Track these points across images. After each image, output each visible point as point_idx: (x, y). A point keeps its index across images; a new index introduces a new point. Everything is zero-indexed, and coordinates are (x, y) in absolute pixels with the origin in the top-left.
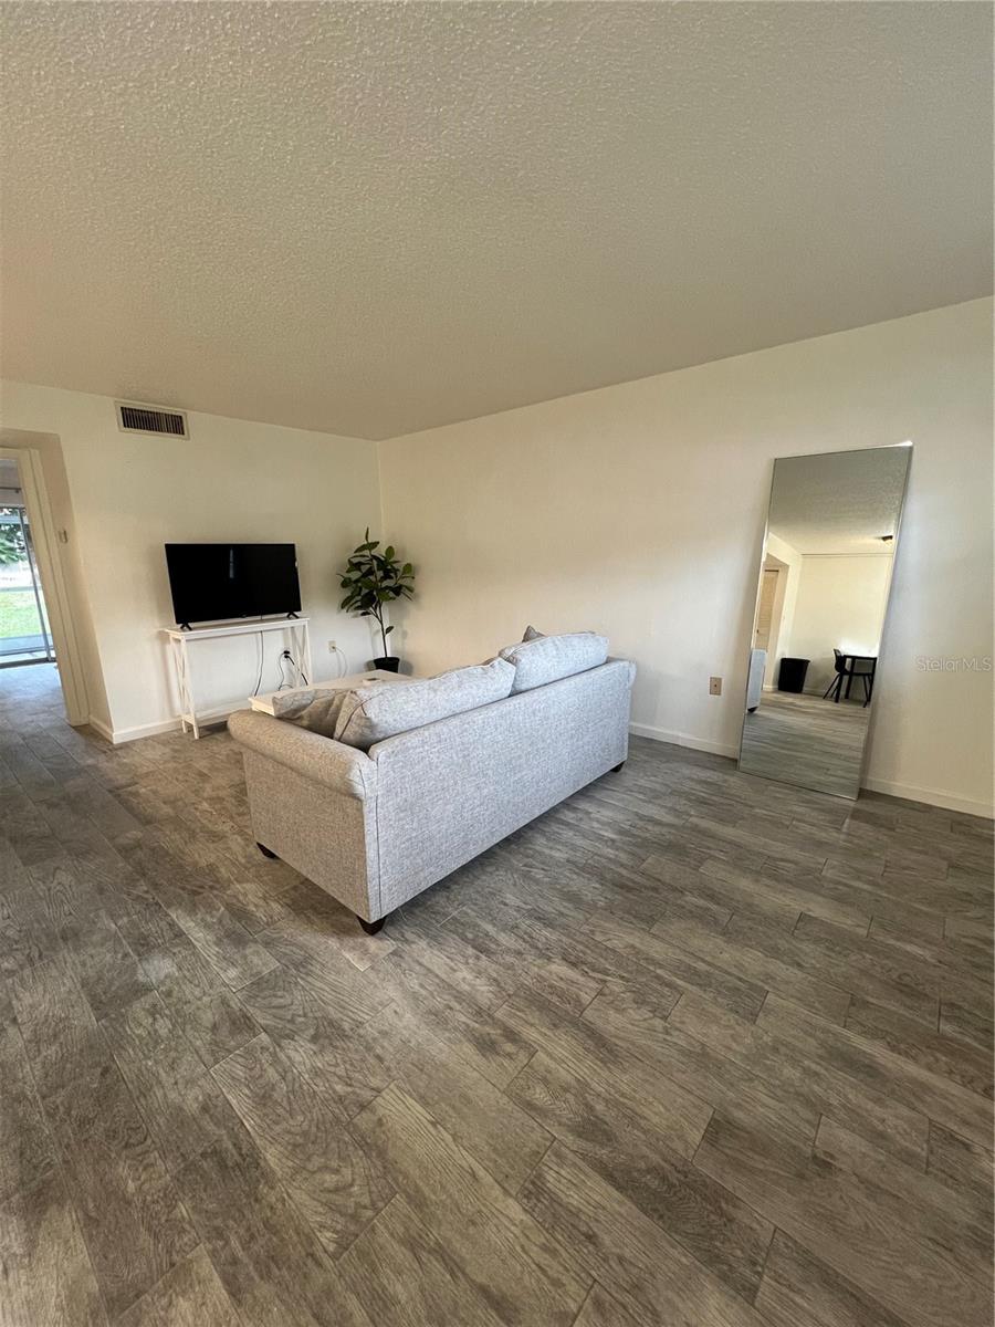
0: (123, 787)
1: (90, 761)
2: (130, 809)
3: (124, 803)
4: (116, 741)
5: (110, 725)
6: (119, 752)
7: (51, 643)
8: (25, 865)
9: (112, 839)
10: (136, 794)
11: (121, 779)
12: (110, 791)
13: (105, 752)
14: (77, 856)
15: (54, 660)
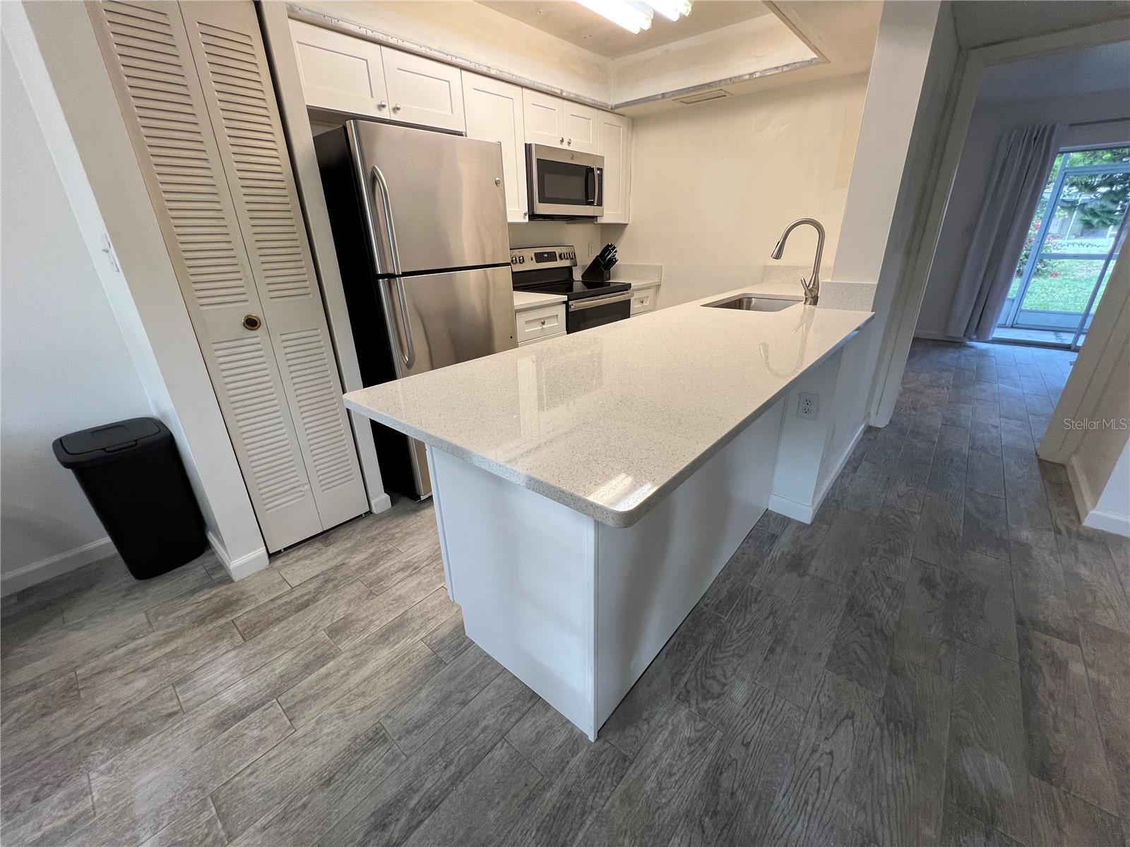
0: (1048, 630)
1: (1026, 535)
2: (1029, 697)
3: (1028, 667)
4: (1088, 522)
5: (1097, 492)
6: (1081, 547)
7: (1087, 325)
8: (829, 663)
9: (959, 741)
10: (1060, 667)
11: (1053, 608)
12: (1020, 622)
13: (1058, 532)
14: (888, 720)
15: (1077, 350)
